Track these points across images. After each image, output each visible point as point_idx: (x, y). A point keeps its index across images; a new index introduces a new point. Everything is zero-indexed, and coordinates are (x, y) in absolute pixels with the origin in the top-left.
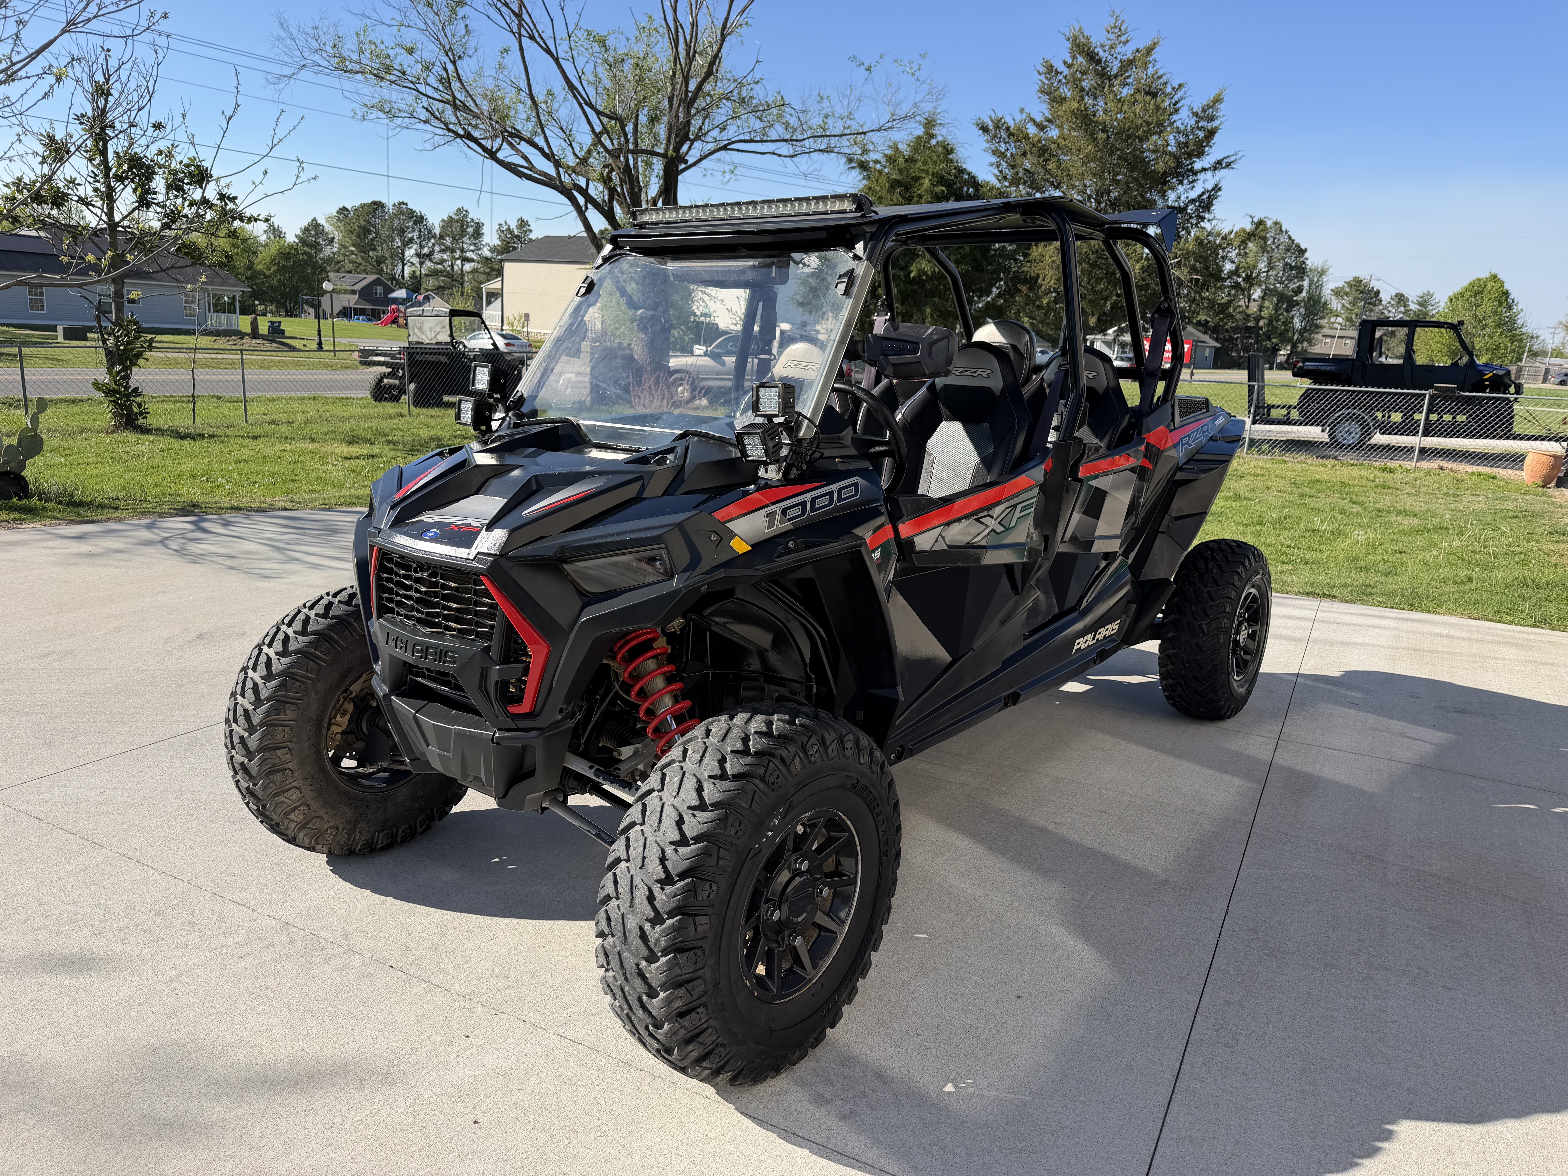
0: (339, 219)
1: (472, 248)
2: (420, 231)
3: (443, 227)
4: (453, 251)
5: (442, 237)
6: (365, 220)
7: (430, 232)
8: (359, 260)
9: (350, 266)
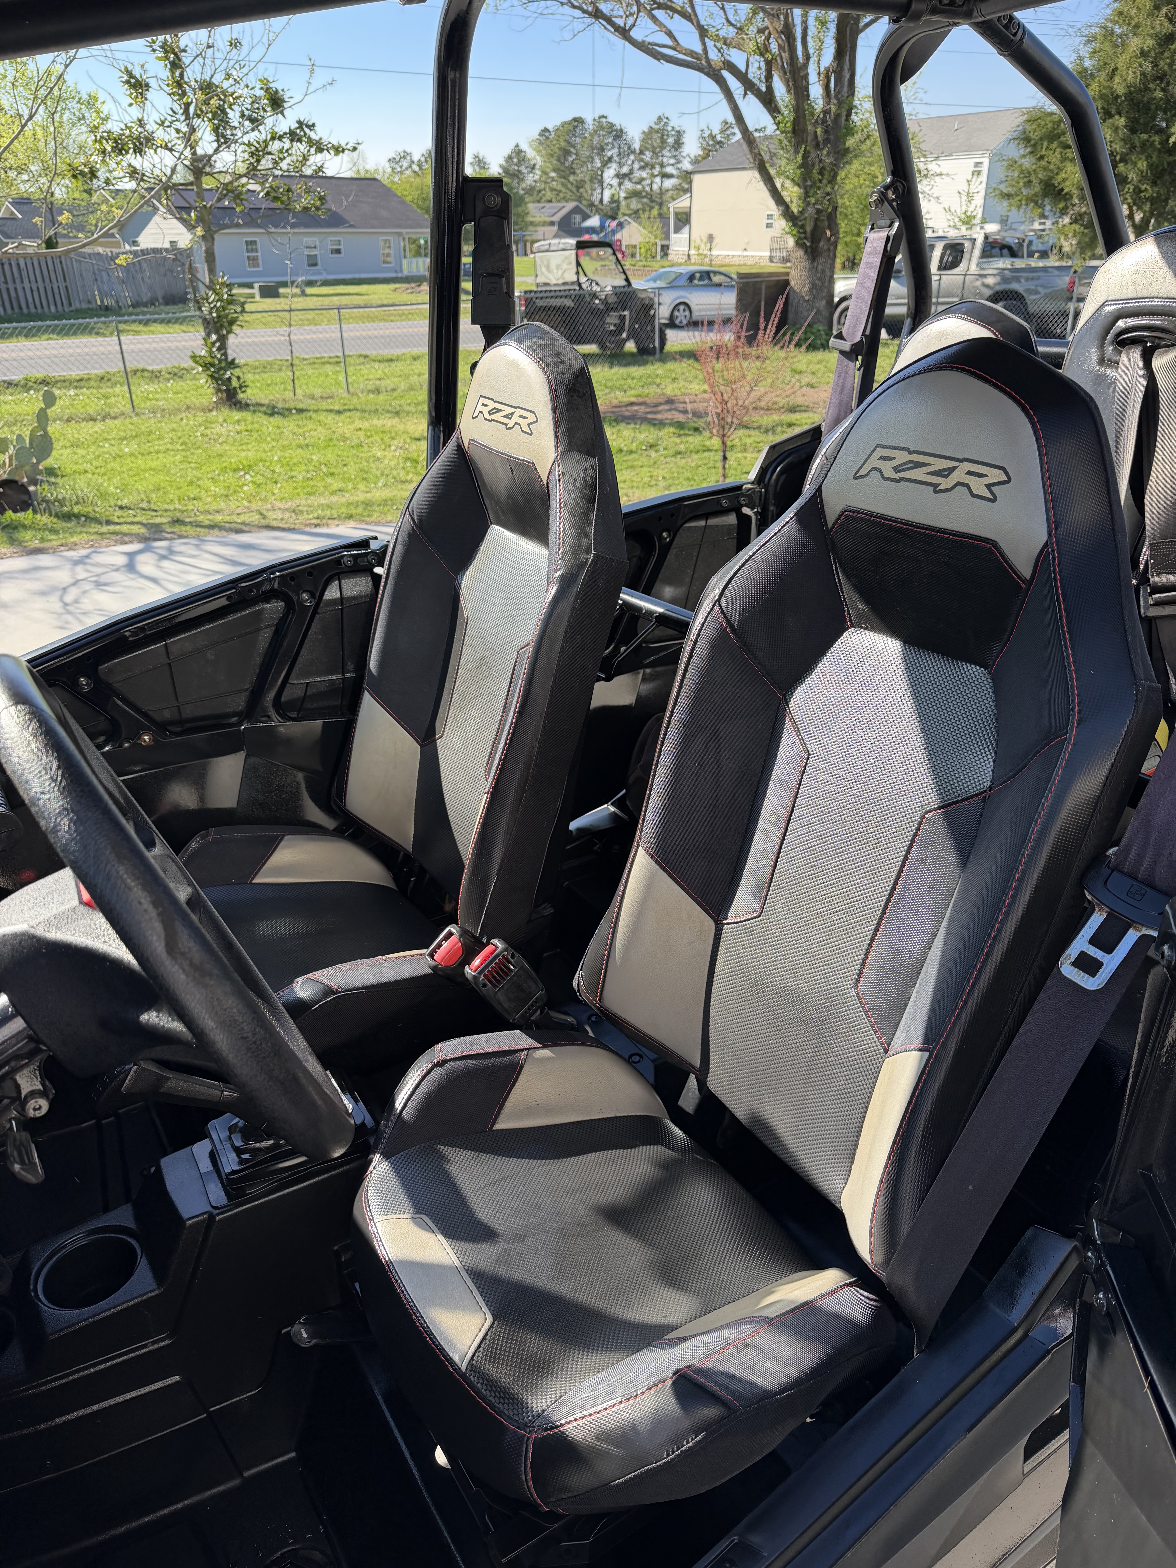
0: (541, 143)
1: (672, 161)
2: (620, 148)
3: (643, 140)
4: (653, 167)
5: (641, 152)
6: (565, 140)
7: (629, 148)
8: (559, 187)
9: (549, 195)
